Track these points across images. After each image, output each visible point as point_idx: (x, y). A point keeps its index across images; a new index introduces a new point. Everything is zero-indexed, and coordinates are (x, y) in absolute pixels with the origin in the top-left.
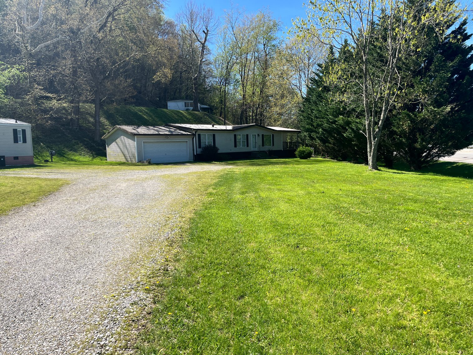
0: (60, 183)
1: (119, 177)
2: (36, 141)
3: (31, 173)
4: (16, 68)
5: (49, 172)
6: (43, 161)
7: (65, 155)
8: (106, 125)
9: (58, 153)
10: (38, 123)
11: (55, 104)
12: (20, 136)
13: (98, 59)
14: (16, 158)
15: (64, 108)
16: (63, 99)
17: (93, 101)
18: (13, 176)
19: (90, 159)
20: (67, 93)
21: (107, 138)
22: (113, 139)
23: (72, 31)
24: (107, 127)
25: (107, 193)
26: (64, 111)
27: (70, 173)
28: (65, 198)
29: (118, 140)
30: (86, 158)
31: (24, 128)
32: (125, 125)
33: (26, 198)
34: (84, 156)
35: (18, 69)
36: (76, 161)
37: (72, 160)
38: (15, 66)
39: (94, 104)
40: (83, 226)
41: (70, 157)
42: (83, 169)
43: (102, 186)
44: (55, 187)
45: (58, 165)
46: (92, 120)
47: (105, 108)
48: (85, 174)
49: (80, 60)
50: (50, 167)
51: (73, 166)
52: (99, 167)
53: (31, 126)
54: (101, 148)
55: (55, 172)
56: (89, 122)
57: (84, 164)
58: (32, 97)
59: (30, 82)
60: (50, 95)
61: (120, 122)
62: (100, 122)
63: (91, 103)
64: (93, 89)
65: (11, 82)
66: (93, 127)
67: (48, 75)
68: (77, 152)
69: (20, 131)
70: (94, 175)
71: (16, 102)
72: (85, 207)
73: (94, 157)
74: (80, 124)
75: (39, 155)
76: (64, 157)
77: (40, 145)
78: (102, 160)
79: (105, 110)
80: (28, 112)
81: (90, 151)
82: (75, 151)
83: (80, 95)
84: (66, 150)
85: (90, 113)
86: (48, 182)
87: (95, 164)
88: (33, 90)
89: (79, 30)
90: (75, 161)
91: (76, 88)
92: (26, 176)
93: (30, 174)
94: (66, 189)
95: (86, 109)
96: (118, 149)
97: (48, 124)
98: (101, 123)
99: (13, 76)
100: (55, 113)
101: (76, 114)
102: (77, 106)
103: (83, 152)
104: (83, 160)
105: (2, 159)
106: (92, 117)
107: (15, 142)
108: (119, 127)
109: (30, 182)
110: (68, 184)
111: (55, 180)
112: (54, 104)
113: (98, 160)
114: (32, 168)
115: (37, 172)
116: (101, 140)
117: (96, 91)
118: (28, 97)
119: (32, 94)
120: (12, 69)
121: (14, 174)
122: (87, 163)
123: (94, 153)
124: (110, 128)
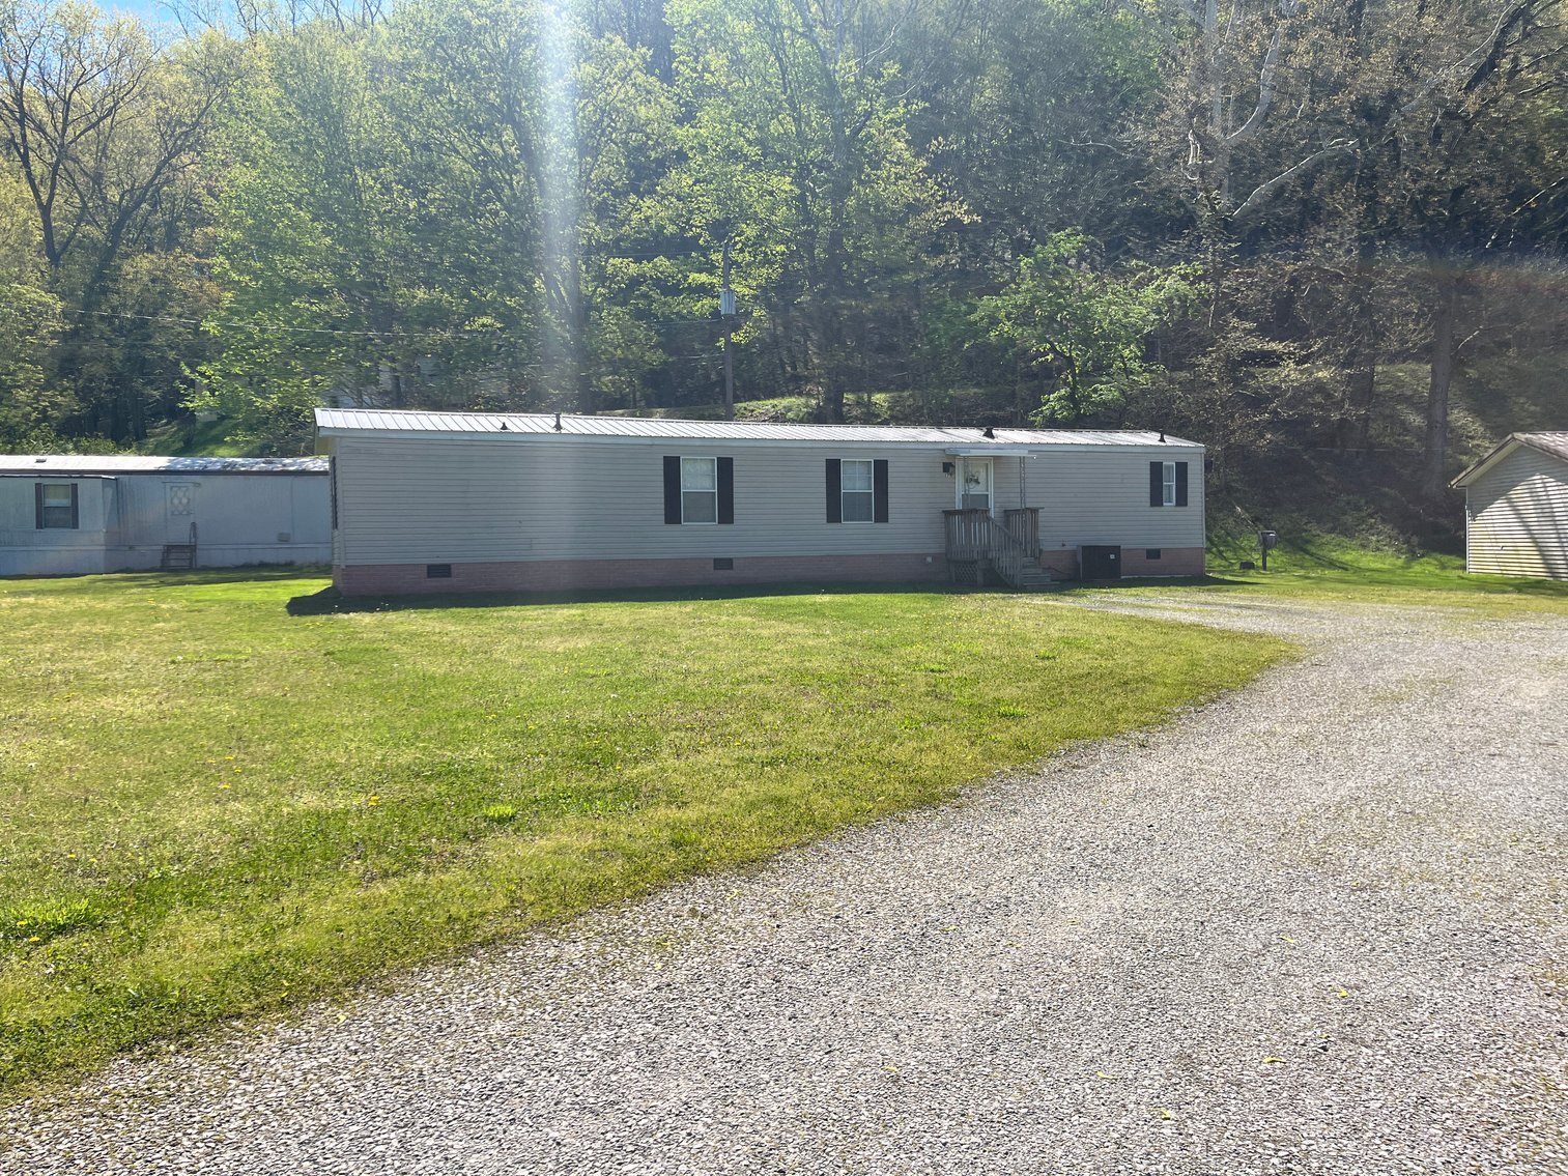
0: (1265, 653)
1: (1514, 648)
2: (1219, 499)
3: (1186, 607)
4: (1180, 275)
5: (1241, 607)
6: (1237, 567)
7: (1309, 547)
8: (1472, 438)
9: (1287, 540)
10: (1233, 441)
11: (1289, 373)
12: (1170, 483)
13: (1458, 192)
14: (1154, 554)
15: (1320, 387)
16: (1320, 354)
17: (1426, 353)
18: (1126, 612)
19: (1400, 562)
20: (1333, 334)
21: (1471, 485)
22: (1496, 487)
23: (1364, 109)
24: (1476, 442)
25: (1450, 726)
26: (1318, 398)
27: (1312, 614)
28: (1263, 726)
29: (1519, 492)
30: (1383, 560)
31: (1183, 459)
32: (1554, 430)
33: (1125, 707)
34: (1378, 549)
35: (1184, 277)
36: (1346, 569)
37: (1332, 565)
38: (1174, 268)
39: (1427, 363)
40: (1305, 914)
41: (1325, 553)
42: (1366, 600)
43: (1433, 682)
44: (1241, 668)
45: (1281, 582)
46: (1416, 420)
47: (1472, 373)
48: (1367, 623)
49: (1388, 205)
50: (1250, 588)
51: (1333, 585)
52: (1430, 594)
53: (1203, 451)
54: (1444, 521)
55: (1261, 608)
56: (1406, 428)
57: (1372, 582)
58: (1218, 359)
59: (1219, 313)
60: (1276, 346)
61: (1529, 421)
62: (1446, 425)
63: (1418, 358)
64: (1431, 308)
65: (1161, 319)
66: (1419, 447)
67: (1274, 281)
68: (1352, 537)
69: (1169, 467)
70: (1402, 627)
71: (1171, 381)
72: (1335, 790)
73: (1413, 557)
74: (1371, 437)
75: (1226, 543)
76: (1307, 552)
77: (1232, 511)
78: (1443, 567)
79: (1470, 378)
80: (1205, 410)
81: (1402, 532)
82: (1347, 532)
83: (1380, 335)
84: (1314, 529)
85: (1412, 396)
86: (1225, 648)
87: (1414, 584)
88: (1225, 338)
89: (1391, 97)
90: (1344, 567)
91: (1365, 311)
92: (1167, 615)
93: (1180, 610)
94: (1279, 685)
95: (1400, 384)
96: (1516, 527)
97: (1262, 443)
98: (1452, 431)
99: (1169, 300)
100: (1287, 405)
101: (1355, 402)
102: (1363, 376)
103: (1374, 538)
104: (1373, 565)
105: (1112, 557)
106: (1418, 408)
107: (1152, 505)
108: (1529, 442)
109: (1168, 638)
110: (1294, 660)
111: (1252, 637)
112: (1288, 375)
113: (1431, 569)
114: (1194, 588)
115: (1206, 604)
116: (1449, 492)
117: (1443, 312)
118: (1206, 361)
119: (1219, 349)
120: (1166, 279)
121: (1134, 606)
122: (1386, 577)
123: (1415, 540)
124: (1488, 448)
